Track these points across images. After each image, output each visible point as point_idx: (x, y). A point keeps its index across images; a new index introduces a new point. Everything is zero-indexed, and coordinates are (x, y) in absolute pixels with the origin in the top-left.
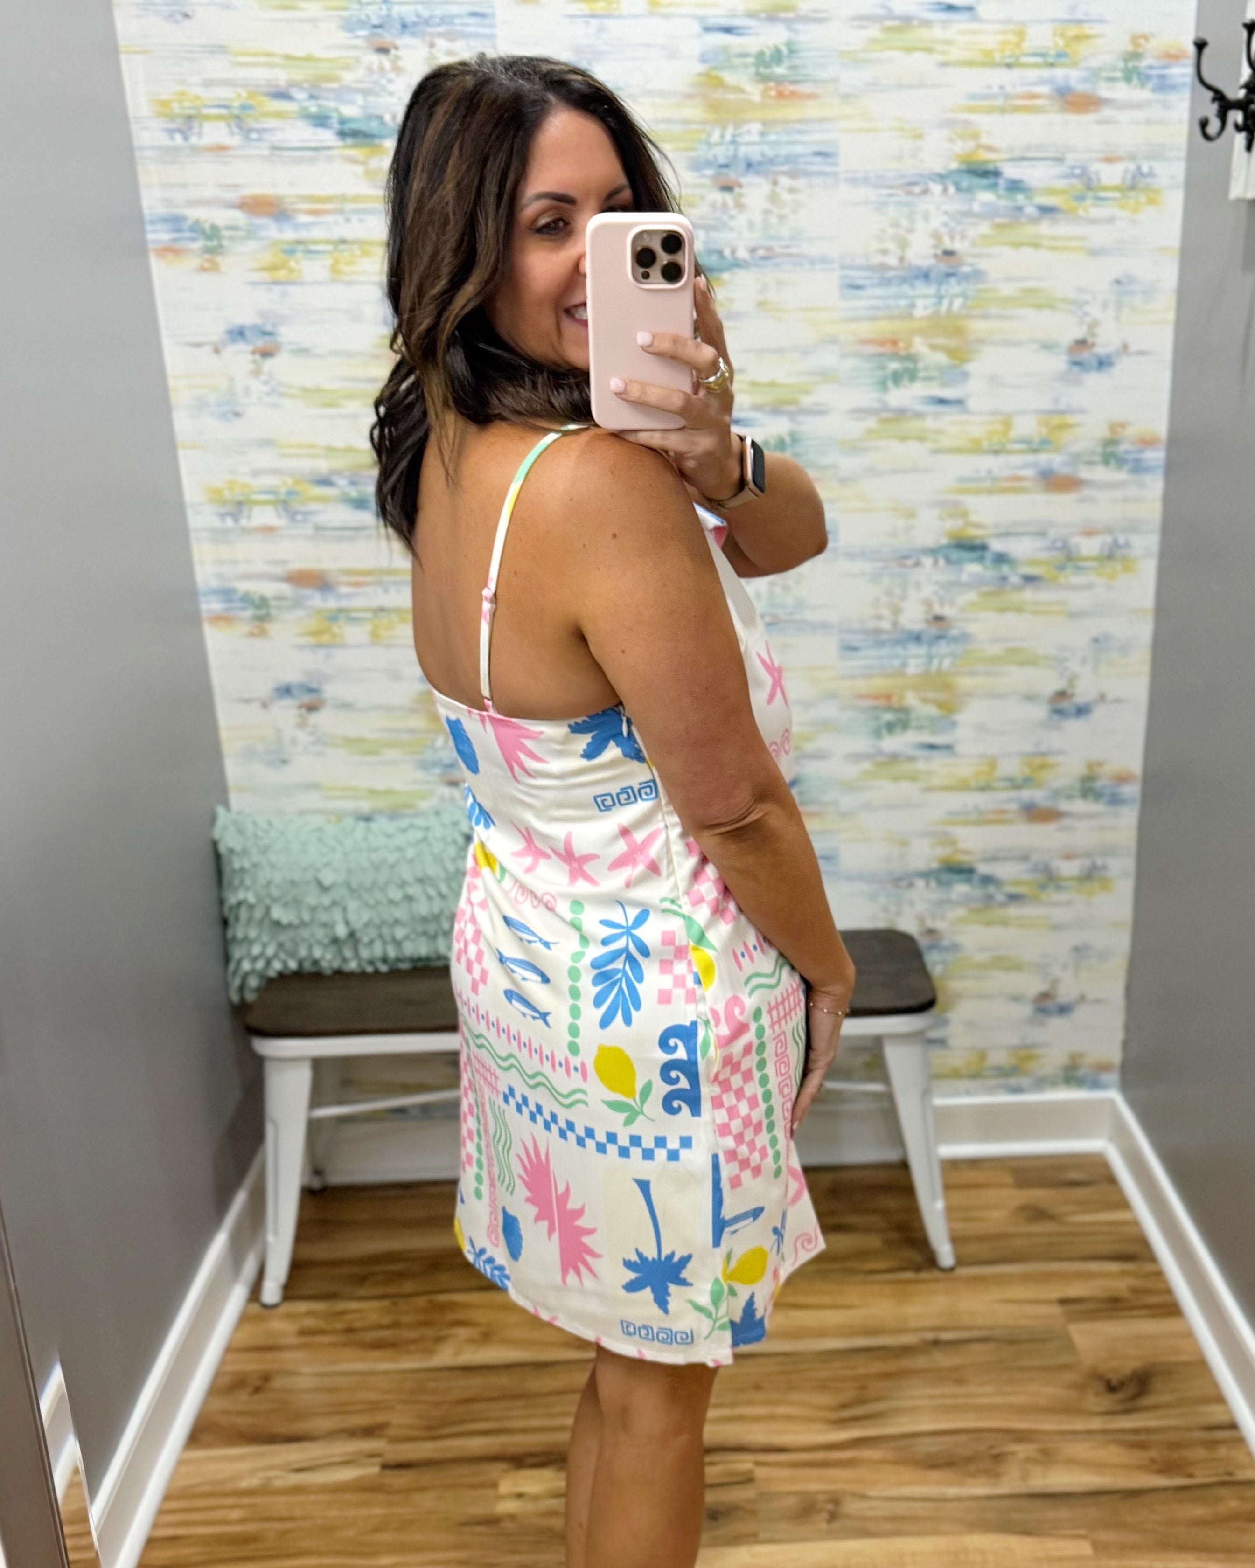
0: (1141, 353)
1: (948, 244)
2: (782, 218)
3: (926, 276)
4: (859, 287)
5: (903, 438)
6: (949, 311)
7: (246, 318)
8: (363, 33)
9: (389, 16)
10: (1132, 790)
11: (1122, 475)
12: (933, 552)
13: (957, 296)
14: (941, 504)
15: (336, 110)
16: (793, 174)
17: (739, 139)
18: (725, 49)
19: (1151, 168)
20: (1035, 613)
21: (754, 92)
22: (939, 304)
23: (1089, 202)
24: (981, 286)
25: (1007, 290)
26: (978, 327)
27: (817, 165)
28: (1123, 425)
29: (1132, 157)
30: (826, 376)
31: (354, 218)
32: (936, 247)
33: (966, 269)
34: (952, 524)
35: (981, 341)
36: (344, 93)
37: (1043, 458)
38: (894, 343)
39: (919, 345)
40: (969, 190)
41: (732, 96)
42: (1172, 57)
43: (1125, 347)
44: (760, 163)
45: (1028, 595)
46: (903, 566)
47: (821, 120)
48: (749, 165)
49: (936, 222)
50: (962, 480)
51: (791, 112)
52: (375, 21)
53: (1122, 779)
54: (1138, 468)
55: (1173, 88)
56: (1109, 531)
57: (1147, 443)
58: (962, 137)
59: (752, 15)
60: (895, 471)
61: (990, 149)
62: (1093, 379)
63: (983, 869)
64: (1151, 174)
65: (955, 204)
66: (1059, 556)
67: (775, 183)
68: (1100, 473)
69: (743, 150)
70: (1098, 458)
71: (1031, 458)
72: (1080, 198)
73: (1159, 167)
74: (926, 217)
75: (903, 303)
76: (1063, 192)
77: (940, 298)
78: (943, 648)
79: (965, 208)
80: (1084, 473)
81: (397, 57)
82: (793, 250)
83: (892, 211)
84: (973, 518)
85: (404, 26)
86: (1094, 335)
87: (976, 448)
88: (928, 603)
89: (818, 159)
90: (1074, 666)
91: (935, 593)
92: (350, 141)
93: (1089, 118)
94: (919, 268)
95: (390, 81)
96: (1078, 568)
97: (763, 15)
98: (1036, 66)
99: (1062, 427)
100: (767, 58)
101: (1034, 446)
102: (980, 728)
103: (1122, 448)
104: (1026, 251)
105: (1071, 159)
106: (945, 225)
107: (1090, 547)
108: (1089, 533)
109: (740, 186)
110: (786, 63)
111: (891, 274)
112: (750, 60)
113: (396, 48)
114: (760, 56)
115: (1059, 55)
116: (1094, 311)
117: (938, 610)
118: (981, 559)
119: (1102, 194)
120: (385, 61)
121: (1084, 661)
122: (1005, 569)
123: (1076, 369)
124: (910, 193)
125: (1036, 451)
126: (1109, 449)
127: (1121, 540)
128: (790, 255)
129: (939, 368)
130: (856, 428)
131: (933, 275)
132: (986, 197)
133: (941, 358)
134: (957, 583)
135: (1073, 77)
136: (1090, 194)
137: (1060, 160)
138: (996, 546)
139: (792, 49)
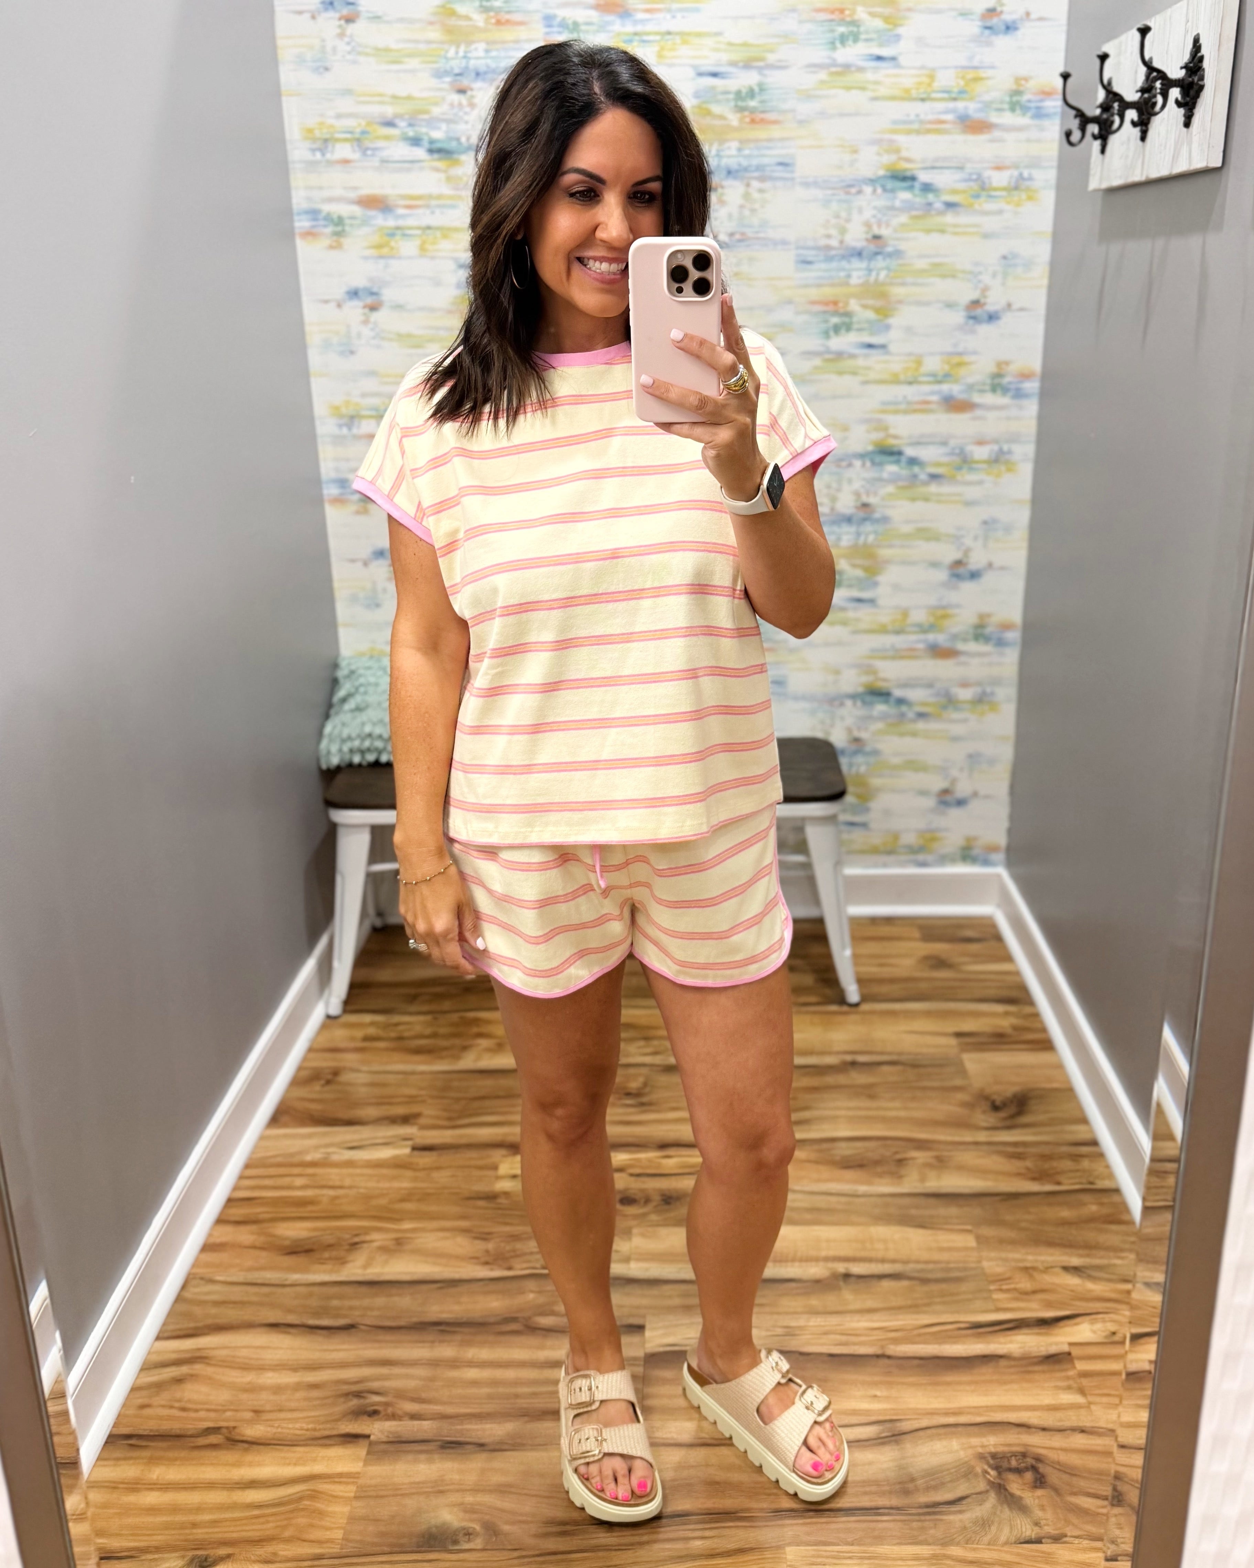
0: (1022, 309)
1: (876, 231)
2: (753, 211)
3: (859, 254)
4: (809, 263)
5: (840, 373)
6: (876, 280)
7: (359, 282)
8: (448, 79)
9: (467, 68)
10: (1014, 636)
11: (1005, 400)
12: (862, 456)
13: (882, 269)
14: (867, 421)
15: (427, 134)
16: (762, 179)
17: (722, 153)
18: (713, 88)
19: (1030, 174)
20: (939, 502)
21: (734, 119)
22: (869, 275)
23: (982, 199)
24: (901, 262)
25: (921, 264)
26: (898, 291)
27: (780, 172)
28: (1007, 363)
29: (1016, 166)
30: (784, 327)
31: (438, 211)
32: (867, 233)
33: (889, 249)
34: (877, 436)
35: (900, 302)
36: (432, 122)
37: (945, 388)
38: (835, 303)
39: (854, 305)
40: (893, 191)
41: (717, 122)
42: (1047, 94)
43: (1009, 305)
44: (737, 171)
45: (933, 488)
46: (839, 466)
47: (782, 139)
48: (729, 172)
49: (868, 214)
50: (884, 403)
51: (761, 133)
52: (457, 71)
53: (1007, 627)
54: (1019, 395)
55: (1047, 116)
56: (996, 441)
57: (1026, 376)
58: (888, 152)
59: (733, 64)
60: (834, 397)
61: (909, 160)
62: (984, 329)
63: (898, 693)
64: (1030, 178)
65: (882, 201)
66: (957, 460)
67: (748, 185)
68: (989, 399)
69: (724, 162)
70: (987, 388)
71: (936, 387)
72: (977, 196)
73: (1037, 174)
74: (860, 210)
75: (842, 274)
76: (964, 192)
77: (870, 270)
78: (868, 527)
79: (889, 203)
80: (977, 398)
81: (472, 97)
82: (762, 235)
83: (834, 206)
84: (892, 431)
85: (478, 74)
86: (985, 297)
87: (895, 380)
88: (857, 494)
89: (780, 168)
90: (968, 542)
91: (863, 486)
92: (436, 156)
93: (981, 139)
94: (854, 249)
95: (466, 113)
96: (971, 469)
97: (741, 64)
98: (943, 100)
99: (960, 364)
100: (743, 94)
101: (939, 378)
102: (896, 587)
103: (1006, 380)
104: (935, 236)
105: (969, 167)
106: (874, 216)
107: (981, 453)
108: (980, 443)
109: (722, 187)
110: (758, 98)
111: (833, 253)
112: (731, 96)
113: (472, 89)
114: (738, 93)
115: (962, 92)
116: (986, 279)
117: (865, 499)
118: (898, 462)
119: (993, 193)
120: (463, 99)
121: (976, 538)
122: (916, 469)
123: (971, 322)
124: (848, 193)
125: (940, 382)
126: (997, 381)
127: (1005, 448)
128: (758, 239)
129: (869, 322)
131: (865, 254)
132: (905, 195)
133: (870, 315)
134: (880, 480)
135: (971, 107)
136: (984, 193)
137: (961, 168)
138: (910, 452)
139: (762, 88)
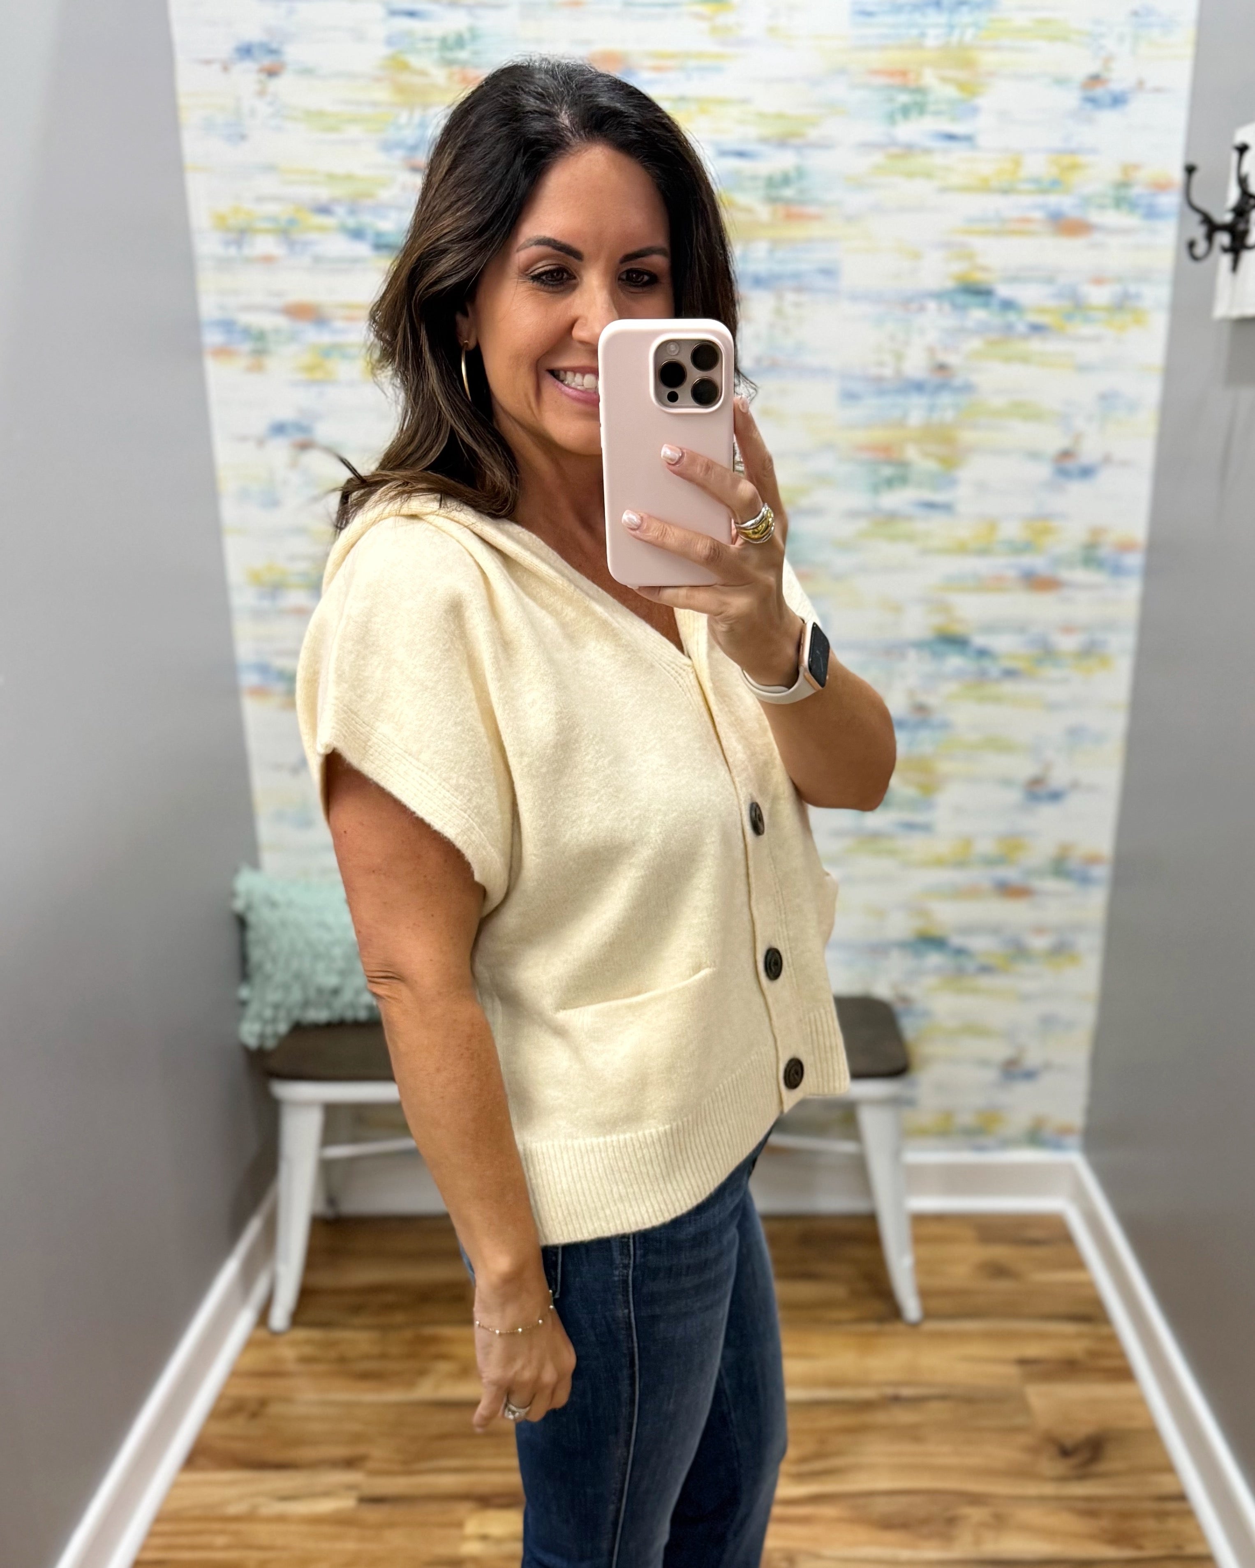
0: (1123, 463)
1: (941, 358)
2: (786, 330)
3: (920, 387)
4: (856, 397)
5: (893, 538)
6: (941, 421)
7: (286, 414)
8: (399, 153)
9: (423, 137)
10: (1102, 872)
11: (1101, 578)
12: (919, 645)
13: (948, 407)
14: (926, 601)
15: (372, 224)
16: (799, 289)
17: (751, 257)
18: (739, 172)
19: (1138, 290)
20: (1014, 704)
21: (764, 212)
22: (932, 414)
23: (1076, 321)
24: (972, 398)
25: (998, 402)
26: (967, 436)
27: (821, 282)
28: (1103, 531)
29: (1119, 279)
30: (823, 479)
32: (930, 361)
33: (958, 381)
34: (937, 619)
35: (970, 450)
36: (379, 209)
37: (1025, 560)
38: (887, 449)
39: (912, 453)
40: (964, 308)
41: (742, 216)
42: (1162, 187)
43: (1108, 458)
44: (766, 279)
45: (1008, 687)
46: (890, 657)
47: (825, 240)
48: (758, 282)
49: (932, 336)
50: (947, 579)
51: (798, 231)
52: (411, 142)
53: (1093, 860)
54: (1117, 570)
55: (1160, 215)
56: (1086, 628)
57: (1126, 547)
58: (959, 258)
59: (764, 140)
60: (886, 570)
61: (984, 269)
62: (1076, 487)
63: (957, 940)
64: (1137, 296)
65: (950, 321)
66: (1037, 651)
67: (780, 297)
68: (1080, 575)
69: (753, 267)
70: (1078, 561)
71: (1014, 560)
72: (1069, 317)
73: (1146, 291)
74: (922, 332)
75: (897, 412)
76: (1053, 311)
77: (932, 408)
78: (926, 734)
79: (958, 324)
80: (1064, 574)
82: (796, 361)
83: (889, 326)
84: (957, 614)
86: (1078, 446)
87: (962, 549)
88: (911, 693)
89: (821, 276)
90: (1049, 754)
91: (919, 683)
92: (383, 253)
93: (1077, 243)
94: (913, 380)
96: (1054, 663)
97: (774, 141)
98: (1030, 192)
99: (1045, 531)
100: (776, 181)
101: (1018, 548)
102: (958, 810)
103: (1102, 552)
104: (1017, 366)
105: (1061, 279)
106: (939, 339)
107: (1068, 643)
108: (1068, 630)
109: (749, 300)
110: (795, 186)
111: (887, 385)
112: (762, 183)
114: (770, 179)
115: (1054, 182)
116: (1079, 423)
117: (918, 699)
118: (963, 653)
119: (1091, 314)
121: (1058, 750)
122: (986, 663)
123: (1060, 477)
124: (906, 310)
125: (1018, 553)
126: (1090, 553)
127: (1099, 637)
128: (792, 365)
129: (930, 474)
130: (848, 529)
131: (926, 387)
132: (978, 315)
133: (931, 465)
134: (941, 675)
135: (1064, 202)
136: (1079, 314)
137: (1050, 280)
138: (979, 640)
139: (801, 173)
